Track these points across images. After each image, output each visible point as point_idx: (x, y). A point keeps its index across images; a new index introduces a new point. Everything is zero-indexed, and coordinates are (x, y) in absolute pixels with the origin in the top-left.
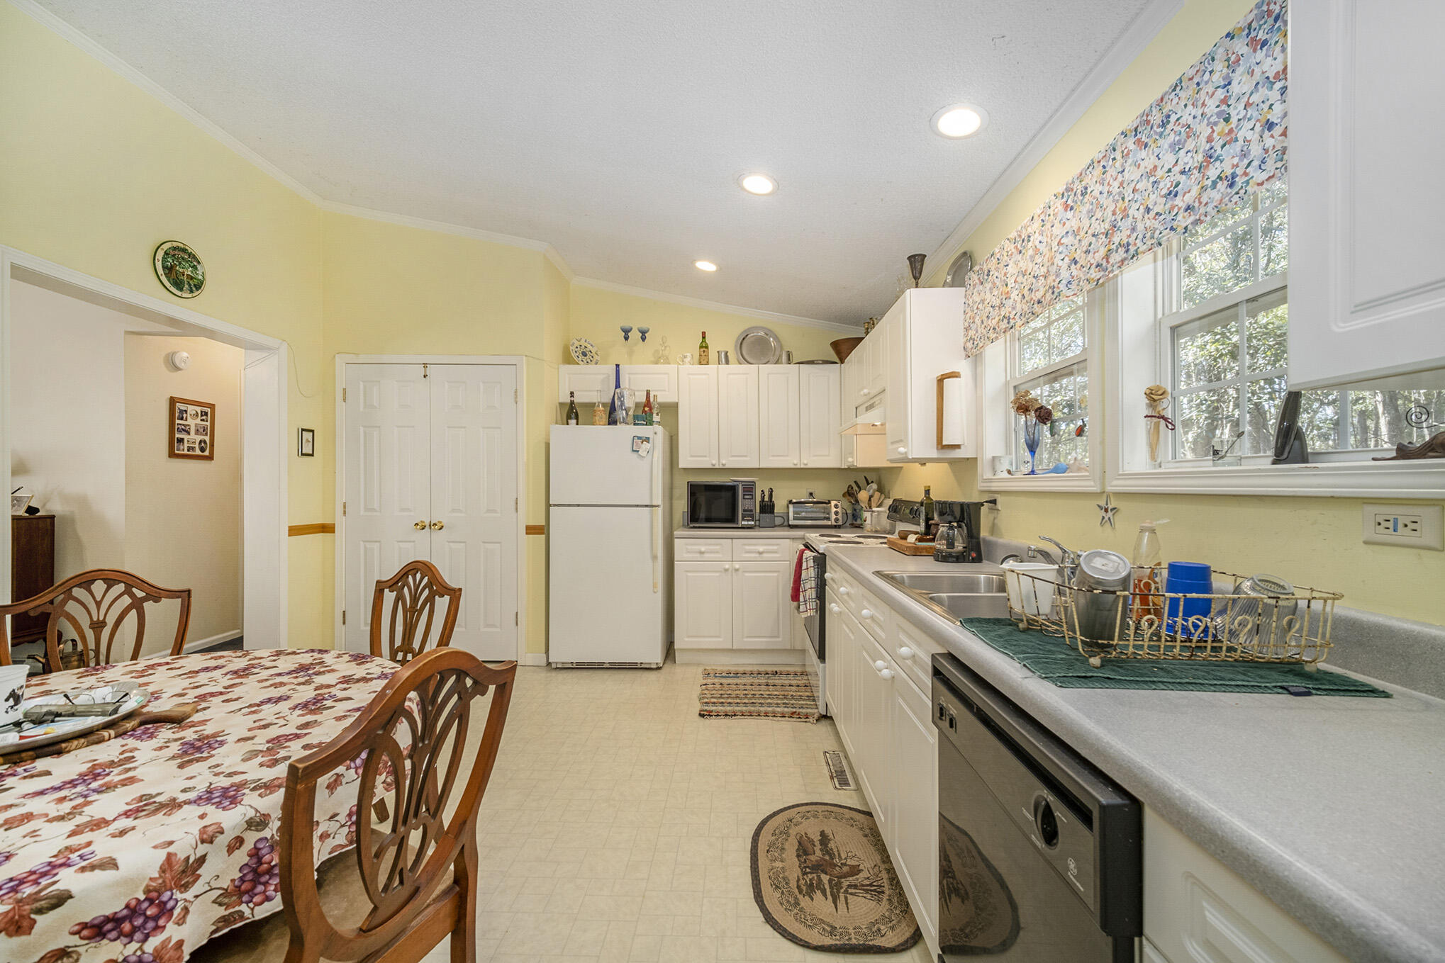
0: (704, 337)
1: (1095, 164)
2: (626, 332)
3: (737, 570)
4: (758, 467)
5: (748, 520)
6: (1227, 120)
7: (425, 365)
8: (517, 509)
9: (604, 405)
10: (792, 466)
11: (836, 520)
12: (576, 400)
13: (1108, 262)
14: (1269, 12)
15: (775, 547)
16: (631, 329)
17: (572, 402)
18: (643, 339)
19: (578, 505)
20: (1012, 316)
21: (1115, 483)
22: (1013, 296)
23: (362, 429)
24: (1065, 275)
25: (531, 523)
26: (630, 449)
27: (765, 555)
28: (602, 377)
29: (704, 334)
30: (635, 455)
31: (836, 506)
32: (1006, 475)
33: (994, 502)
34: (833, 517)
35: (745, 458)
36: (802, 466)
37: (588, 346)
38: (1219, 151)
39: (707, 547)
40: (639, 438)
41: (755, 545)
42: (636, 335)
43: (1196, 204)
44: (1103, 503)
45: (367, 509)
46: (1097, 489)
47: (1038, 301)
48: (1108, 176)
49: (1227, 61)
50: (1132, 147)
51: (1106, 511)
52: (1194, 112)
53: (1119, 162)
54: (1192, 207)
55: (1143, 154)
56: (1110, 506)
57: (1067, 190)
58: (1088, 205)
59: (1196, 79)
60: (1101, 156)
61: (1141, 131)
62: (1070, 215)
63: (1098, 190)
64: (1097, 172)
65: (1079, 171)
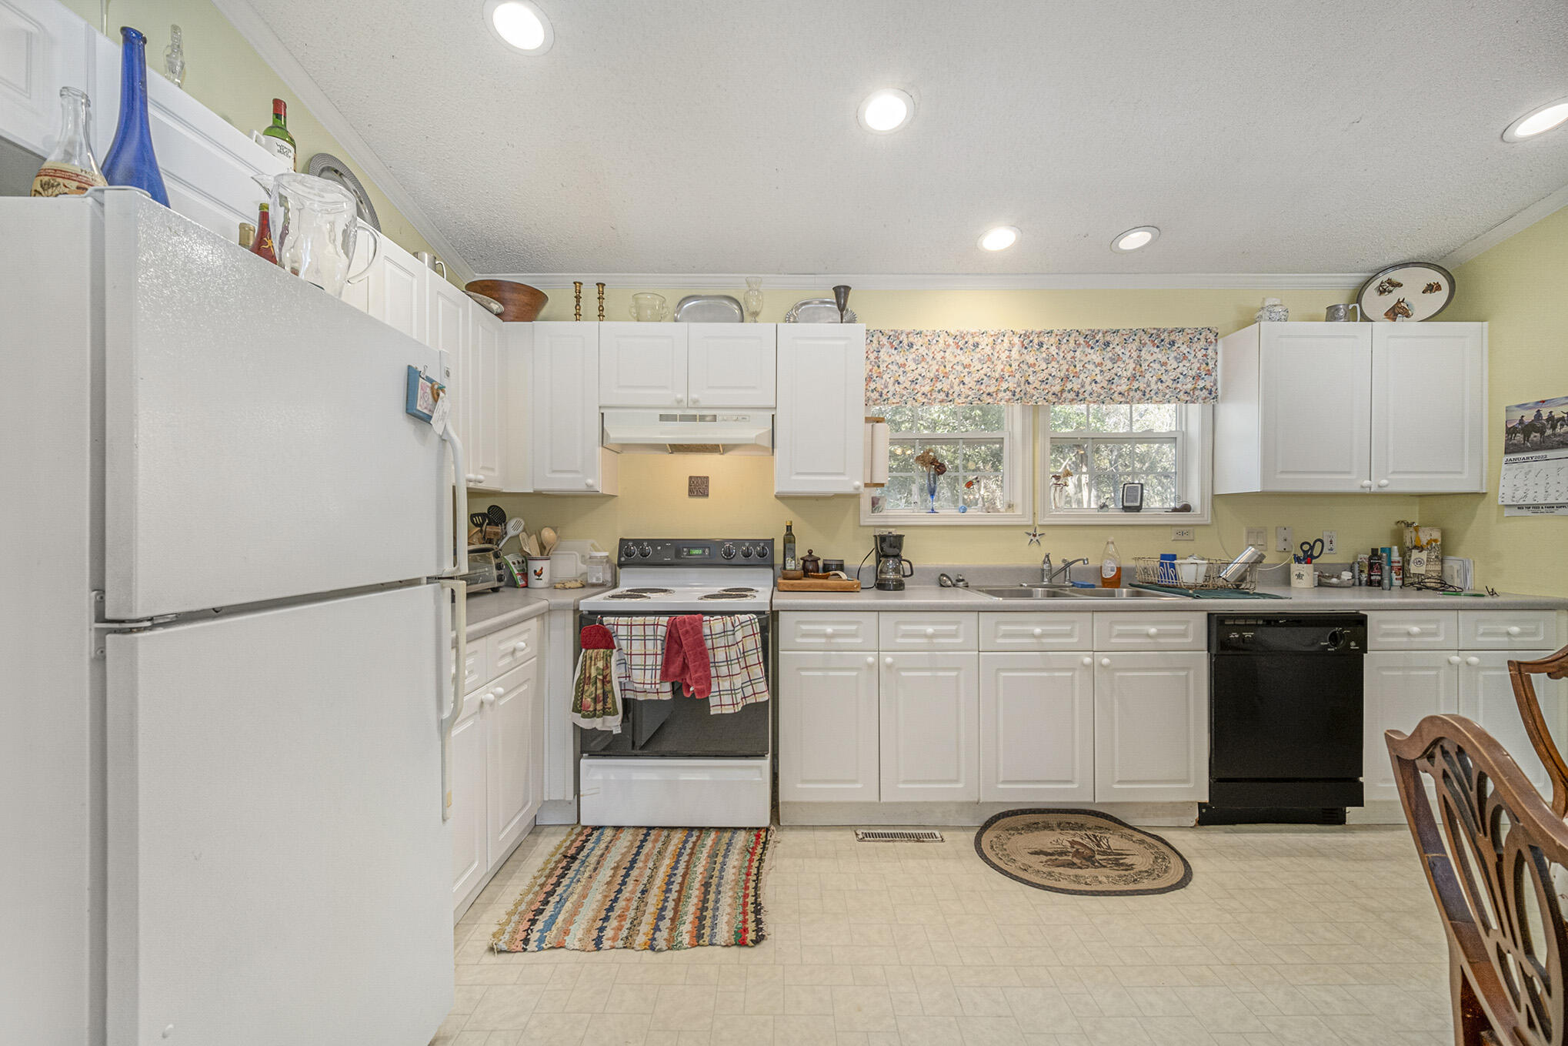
0: (278, 115)
6: (1141, 366)
13: (1061, 395)
14: (1160, 337)
20: (950, 392)
21: (1044, 519)
22: (951, 377)
24: (1023, 387)
29: (279, 105)
32: (889, 512)
33: (907, 534)
38: (1138, 377)
44: (1032, 532)
46: (1028, 523)
47: (989, 394)
48: (1063, 347)
49: (1141, 341)
50: (1082, 342)
51: (1035, 536)
52: (1123, 350)
53: (1072, 344)
54: (1123, 395)
55: (1089, 350)
56: (1038, 533)
57: (1025, 335)
58: (1044, 355)
59: (1125, 337)
60: (1059, 333)
61: (1090, 338)
62: (1025, 351)
63: (1053, 350)
64: (1053, 340)
65: (1038, 330)
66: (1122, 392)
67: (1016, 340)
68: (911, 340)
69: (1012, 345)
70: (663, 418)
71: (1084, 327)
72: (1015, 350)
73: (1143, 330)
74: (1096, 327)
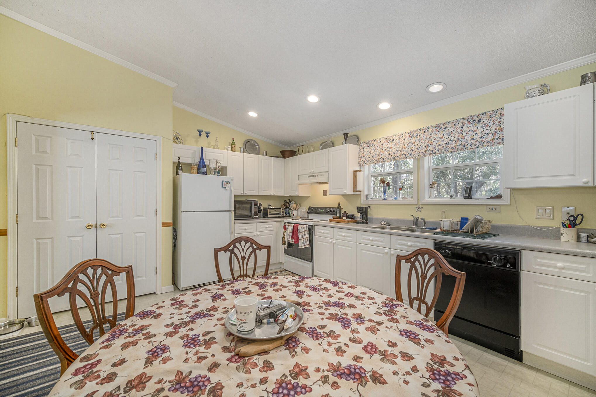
0: (233, 140)
1: (422, 130)
2: (200, 132)
3: (258, 235)
4: (258, 195)
5: (256, 216)
6: (462, 134)
7: (92, 132)
8: (156, 214)
9: (196, 165)
10: (269, 195)
11: (283, 215)
12: (181, 161)
13: (425, 153)
14: (473, 119)
15: (271, 225)
16: (203, 131)
17: (179, 162)
18: (207, 137)
19: (194, 212)
20: (385, 158)
21: (423, 202)
22: (385, 153)
23: (34, 166)
24: (409, 152)
25: (165, 221)
26: (221, 186)
27: (268, 229)
28: (193, 151)
29: (233, 139)
30: (223, 189)
31: (283, 210)
32: (371, 200)
33: (370, 207)
34: (282, 213)
35: (253, 191)
36: (273, 195)
37: (178, 135)
38: (461, 139)
39: (248, 227)
40: (226, 182)
41: (264, 225)
42: (203, 134)
43: (454, 148)
44: (418, 207)
45: (38, 218)
46: (416, 203)
47: (398, 157)
48: (426, 134)
49: (462, 123)
50: (434, 130)
51: (419, 208)
52: (453, 129)
53: (430, 132)
54: (453, 148)
55: (438, 133)
56: (420, 207)
57: (410, 132)
58: (418, 138)
59: (454, 123)
60: (424, 129)
61: (438, 128)
62: (411, 138)
63: (422, 136)
64: (422, 132)
65: (415, 129)
66: (453, 147)
67: (407, 135)
68: (373, 143)
69: (405, 137)
70: (309, 177)
71: (434, 124)
72: (406, 139)
73: (463, 118)
74: (440, 123)
